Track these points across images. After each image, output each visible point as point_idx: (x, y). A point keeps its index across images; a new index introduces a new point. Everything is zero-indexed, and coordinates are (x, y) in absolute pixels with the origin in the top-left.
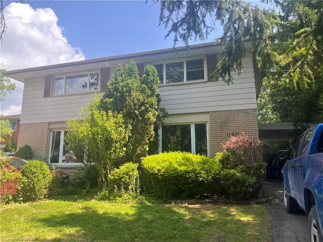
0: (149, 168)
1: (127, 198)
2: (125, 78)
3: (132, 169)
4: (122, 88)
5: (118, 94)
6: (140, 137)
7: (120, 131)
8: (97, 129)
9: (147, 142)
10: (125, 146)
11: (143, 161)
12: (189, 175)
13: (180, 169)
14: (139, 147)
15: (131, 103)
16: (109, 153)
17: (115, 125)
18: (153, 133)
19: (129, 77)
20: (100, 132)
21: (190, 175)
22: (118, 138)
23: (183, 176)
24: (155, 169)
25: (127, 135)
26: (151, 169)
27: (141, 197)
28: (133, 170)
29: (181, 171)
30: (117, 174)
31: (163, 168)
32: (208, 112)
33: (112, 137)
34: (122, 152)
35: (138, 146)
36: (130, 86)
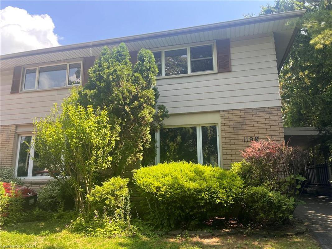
0: (143, 185)
1: (112, 229)
2: (112, 64)
3: (120, 186)
4: (108, 76)
5: (103, 84)
6: (131, 142)
7: (103, 134)
8: (71, 131)
9: (140, 149)
10: (111, 154)
11: (135, 175)
12: (201, 196)
13: (188, 186)
14: (131, 156)
15: (119, 95)
16: (88, 163)
17: (96, 125)
18: (149, 137)
19: (117, 63)
20: (75, 135)
21: (203, 195)
22: (102, 144)
23: (192, 197)
24: (152, 187)
25: (113, 139)
26: (146, 187)
27: (133, 226)
28: (121, 188)
29: (189, 189)
30: (99, 194)
31: (164, 185)
32: (219, 112)
33: (91, 141)
34: (106, 162)
35: (128, 155)
36: (118, 73)
